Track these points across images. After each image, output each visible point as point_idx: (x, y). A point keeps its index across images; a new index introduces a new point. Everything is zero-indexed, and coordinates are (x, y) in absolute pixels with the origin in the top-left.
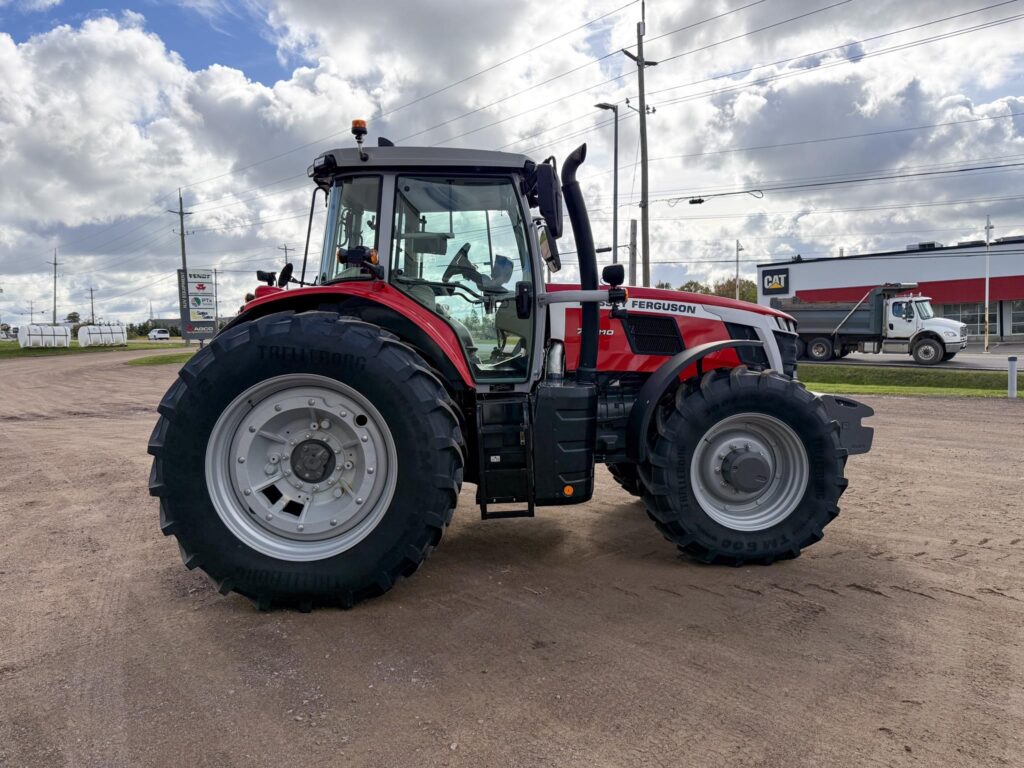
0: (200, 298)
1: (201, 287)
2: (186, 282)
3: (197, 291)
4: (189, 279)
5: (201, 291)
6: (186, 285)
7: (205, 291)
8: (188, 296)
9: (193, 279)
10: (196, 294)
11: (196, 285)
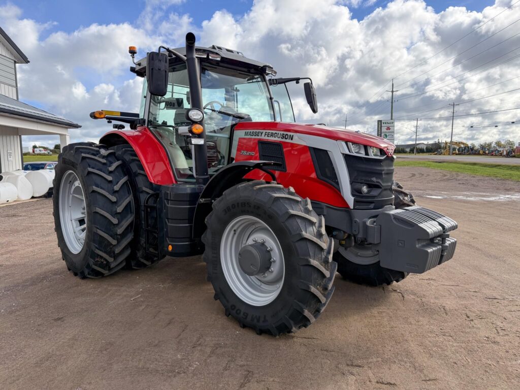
0: (387, 134)
1: (388, 128)
2: (381, 126)
3: (386, 131)
4: (383, 125)
5: (388, 131)
6: (381, 128)
7: (390, 130)
8: (381, 133)
9: (384, 125)
10: (385, 132)
11: (386, 128)
